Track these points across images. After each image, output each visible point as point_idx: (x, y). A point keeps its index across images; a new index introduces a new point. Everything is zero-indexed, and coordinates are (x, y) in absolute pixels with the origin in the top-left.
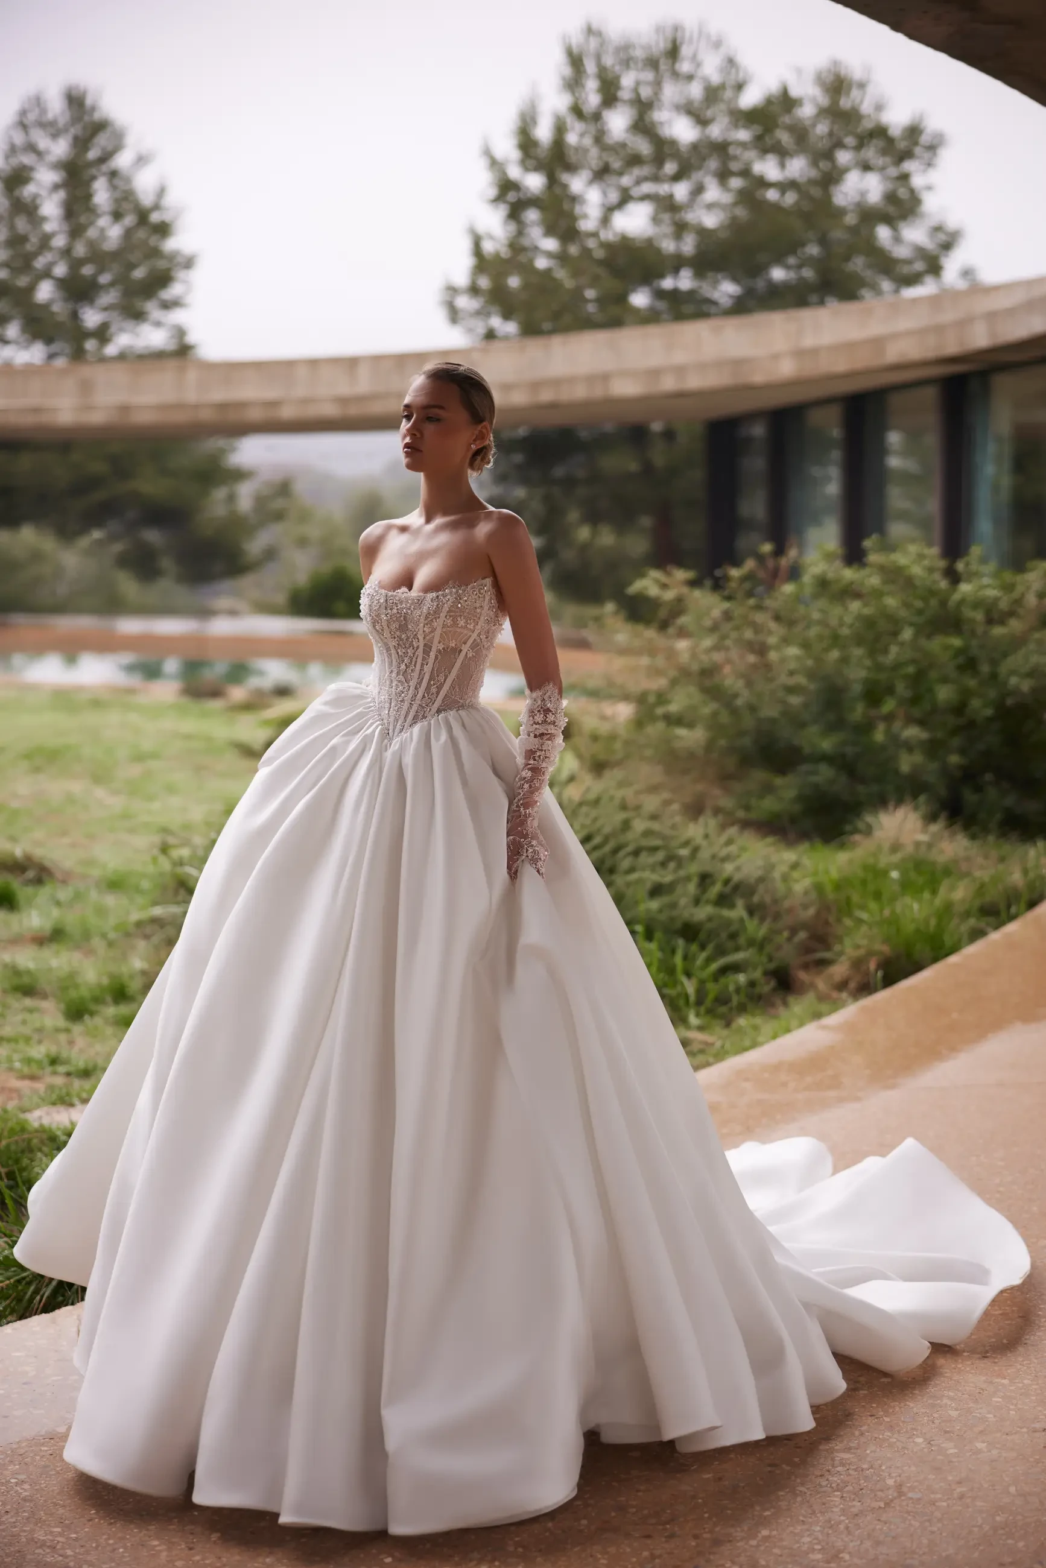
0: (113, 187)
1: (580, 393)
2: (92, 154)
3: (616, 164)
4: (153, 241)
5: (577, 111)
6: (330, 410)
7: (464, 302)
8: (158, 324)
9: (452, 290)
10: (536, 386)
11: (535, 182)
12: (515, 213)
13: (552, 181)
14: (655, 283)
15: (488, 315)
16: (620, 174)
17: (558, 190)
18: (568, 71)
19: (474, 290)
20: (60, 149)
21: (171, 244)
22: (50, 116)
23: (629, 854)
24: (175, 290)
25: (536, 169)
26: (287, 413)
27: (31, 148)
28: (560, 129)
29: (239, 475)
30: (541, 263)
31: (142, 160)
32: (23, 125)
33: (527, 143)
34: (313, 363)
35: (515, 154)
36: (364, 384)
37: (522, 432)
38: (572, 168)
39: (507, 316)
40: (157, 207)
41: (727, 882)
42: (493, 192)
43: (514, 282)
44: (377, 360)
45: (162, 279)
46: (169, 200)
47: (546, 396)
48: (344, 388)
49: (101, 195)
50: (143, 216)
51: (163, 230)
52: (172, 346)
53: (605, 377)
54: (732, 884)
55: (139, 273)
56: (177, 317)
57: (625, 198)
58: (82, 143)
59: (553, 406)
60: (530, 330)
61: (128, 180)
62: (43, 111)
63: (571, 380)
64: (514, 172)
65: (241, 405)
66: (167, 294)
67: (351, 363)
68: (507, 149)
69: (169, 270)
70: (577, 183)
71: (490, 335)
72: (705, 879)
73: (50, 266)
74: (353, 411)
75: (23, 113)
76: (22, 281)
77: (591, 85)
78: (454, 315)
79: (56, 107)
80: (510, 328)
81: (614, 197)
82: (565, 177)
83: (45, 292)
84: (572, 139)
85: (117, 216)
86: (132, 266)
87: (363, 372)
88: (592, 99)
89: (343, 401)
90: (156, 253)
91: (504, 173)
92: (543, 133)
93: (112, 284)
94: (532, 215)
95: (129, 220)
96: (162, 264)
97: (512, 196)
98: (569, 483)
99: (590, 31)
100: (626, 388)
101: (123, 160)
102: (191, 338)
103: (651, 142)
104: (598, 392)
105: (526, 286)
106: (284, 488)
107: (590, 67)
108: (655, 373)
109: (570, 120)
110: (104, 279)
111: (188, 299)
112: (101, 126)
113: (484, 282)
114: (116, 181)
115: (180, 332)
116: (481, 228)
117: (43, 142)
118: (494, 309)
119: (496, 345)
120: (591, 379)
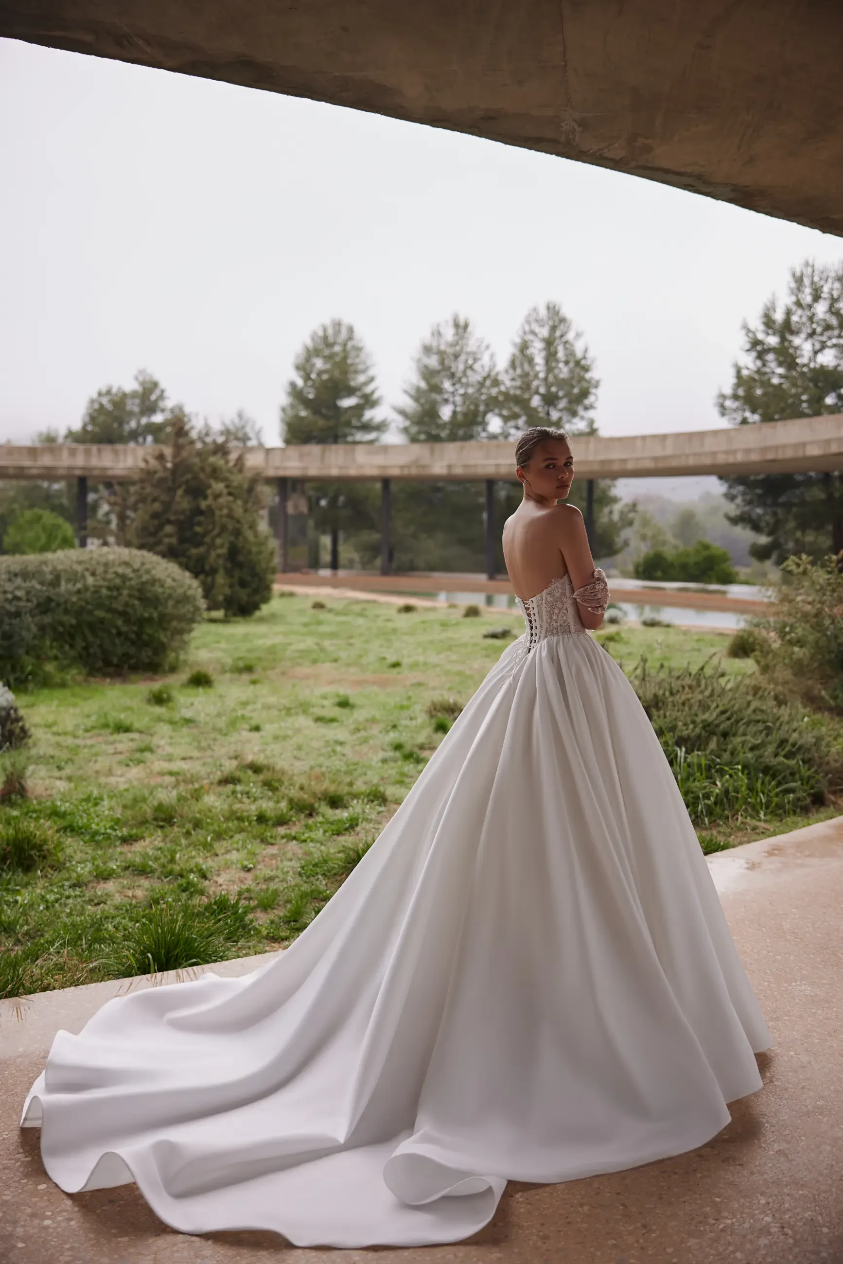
0: (566, 349)
1: (789, 454)
2: (558, 334)
3: (819, 330)
4: (582, 373)
5: (798, 304)
6: (649, 465)
7: (728, 403)
8: (582, 418)
9: (723, 397)
10: (764, 450)
11: (773, 341)
12: (760, 356)
13: (783, 339)
14: (838, 391)
15: (744, 410)
16: (822, 334)
17: (786, 344)
18: (793, 285)
19: (735, 397)
20: (544, 332)
21: (588, 376)
22: (541, 317)
23: (744, 724)
24: (591, 399)
25: (774, 334)
26: (630, 466)
27: (533, 333)
28: (789, 313)
29: (615, 500)
30: (775, 381)
31: (578, 335)
32: (528, 322)
33: (769, 322)
34: (644, 438)
35: (762, 327)
36: (669, 450)
37: (761, 477)
38: (795, 333)
39: (753, 412)
40: (584, 358)
41: (794, 745)
42: (748, 346)
43: (759, 392)
44: (677, 436)
45: (585, 394)
46: (590, 355)
47: (770, 456)
48: (659, 452)
49: (561, 354)
50: (577, 363)
51: (586, 369)
52: (587, 430)
53: (804, 445)
54: (797, 746)
55: (576, 391)
56: (591, 414)
57: (823, 346)
58: (554, 328)
59: (773, 461)
60: (767, 418)
61: (572, 345)
62: (538, 314)
63: (784, 447)
64: (760, 336)
65: (611, 462)
66: (587, 402)
67: (663, 438)
68: (757, 325)
69: (588, 389)
70: (797, 341)
71: (744, 421)
72: (783, 742)
73: (538, 387)
74: (661, 465)
75: (529, 315)
76: (526, 396)
77: (808, 291)
78: (723, 410)
79: (543, 312)
80: (756, 417)
81: (818, 346)
82: (790, 337)
83: (536, 401)
84: (795, 318)
85: (567, 363)
86: (573, 387)
87: (669, 443)
88: (808, 299)
89: (656, 459)
90: (582, 379)
91: (755, 336)
92: (779, 316)
93: (564, 396)
94: (770, 357)
95: (572, 365)
96: (585, 385)
97: (759, 348)
98: (788, 506)
99: (807, 264)
100: (814, 451)
101: (570, 336)
102: (595, 426)
103: (838, 318)
104: (800, 454)
105: (765, 394)
106: (634, 507)
107: (807, 281)
108: (828, 442)
109: (794, 308)
110: (561, 394)
111: (596, 405)
112: (563, 320)
113: (741, 392)
114: (567, 346)
115: (591, 422)
116: (741, 364)
117: (537, 329)
118: (746, 407)
119: (745, 427)
120: (796, 446)
